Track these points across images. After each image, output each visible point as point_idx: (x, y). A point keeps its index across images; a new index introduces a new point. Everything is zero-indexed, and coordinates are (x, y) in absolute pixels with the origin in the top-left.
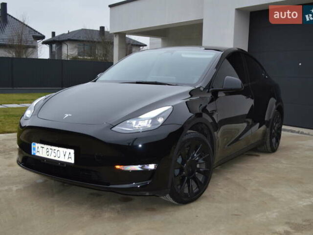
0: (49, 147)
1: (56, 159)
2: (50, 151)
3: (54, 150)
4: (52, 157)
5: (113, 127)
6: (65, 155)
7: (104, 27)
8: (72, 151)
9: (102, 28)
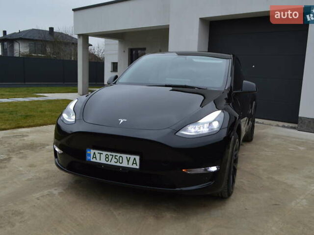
0: (109, 153)
1: (118, 164)
2: (110, 157)
3: (115, 156)
4: (113, 163)
5: (176, 133)
6: (130, 161)
7: (53, 28)
8: (138, 158)
9: (51, 29)
